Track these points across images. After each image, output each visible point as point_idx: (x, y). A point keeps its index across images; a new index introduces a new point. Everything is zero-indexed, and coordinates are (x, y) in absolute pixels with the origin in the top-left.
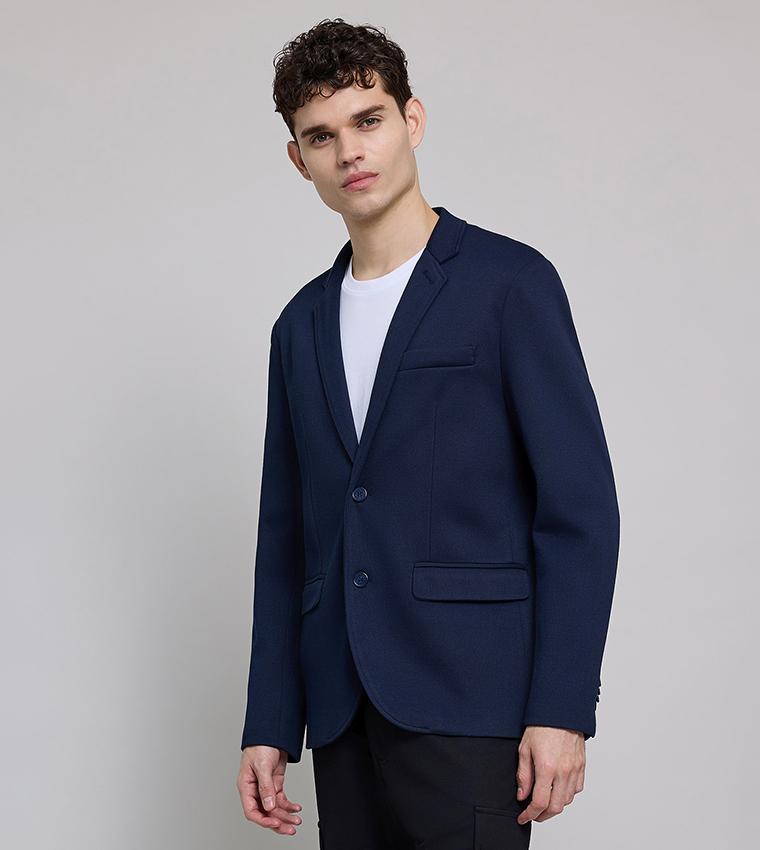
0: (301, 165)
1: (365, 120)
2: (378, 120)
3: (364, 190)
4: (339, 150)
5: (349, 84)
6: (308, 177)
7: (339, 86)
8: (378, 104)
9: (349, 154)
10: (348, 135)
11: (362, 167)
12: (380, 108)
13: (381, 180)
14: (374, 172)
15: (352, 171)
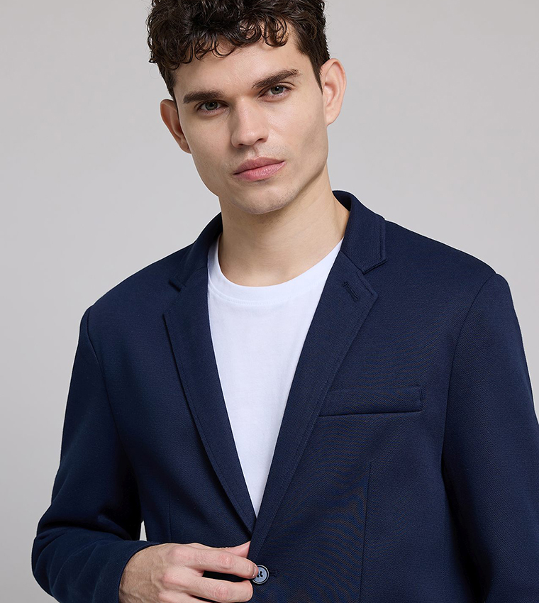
0: (178, 132)
1: (271, 87)
2: (288, 89)
3: (264, 181)
4: (234, 127)
5: (254, 40)
6: (186, 148)
7: (240, 42)
8: (289, 68)
9: (248, 133)
10: (248, 108)
11: (264, 152)
12: (292, 73)
13: (288, 168)
14: (278, 158)
15: (250, 156)
